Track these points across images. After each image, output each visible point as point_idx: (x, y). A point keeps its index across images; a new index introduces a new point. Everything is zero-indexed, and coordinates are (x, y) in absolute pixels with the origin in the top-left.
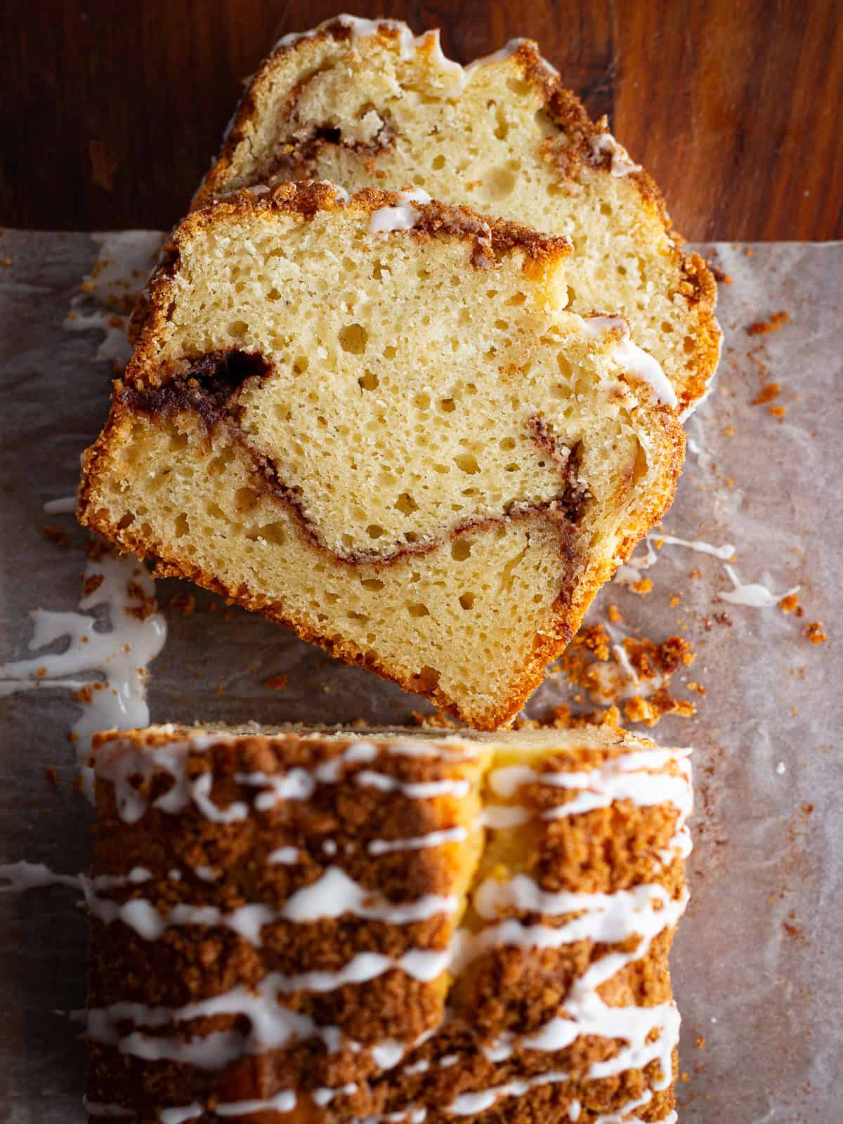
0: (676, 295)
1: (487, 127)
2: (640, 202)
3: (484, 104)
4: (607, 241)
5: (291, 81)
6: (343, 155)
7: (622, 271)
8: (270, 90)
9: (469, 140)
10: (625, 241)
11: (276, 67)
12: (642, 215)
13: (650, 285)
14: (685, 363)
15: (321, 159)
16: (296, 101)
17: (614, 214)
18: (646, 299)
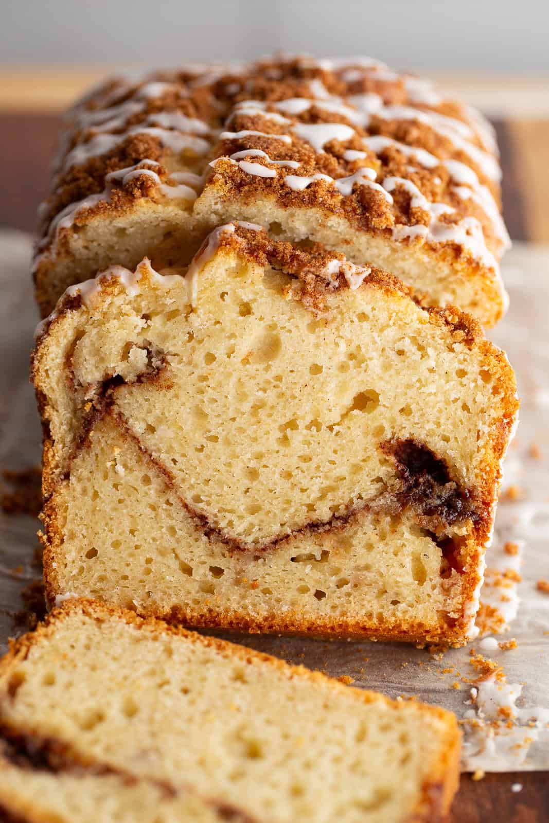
0: (454, 346)
1: (231, 314)
2: (386, 297)
3: (219, 299)
4: (378, 339)
5: (60, 360)
6: (134, 389)
7: (401, 353)
8: (48, 376)
9: (223, 330)
10: (391, 333)
11: (42, 357)
12: (393, 306)
13: (430, 350)
14: (491, 391)
15: (118, 402)
16: (72, 372)
17: (371, 317)
18: (432, 363)
